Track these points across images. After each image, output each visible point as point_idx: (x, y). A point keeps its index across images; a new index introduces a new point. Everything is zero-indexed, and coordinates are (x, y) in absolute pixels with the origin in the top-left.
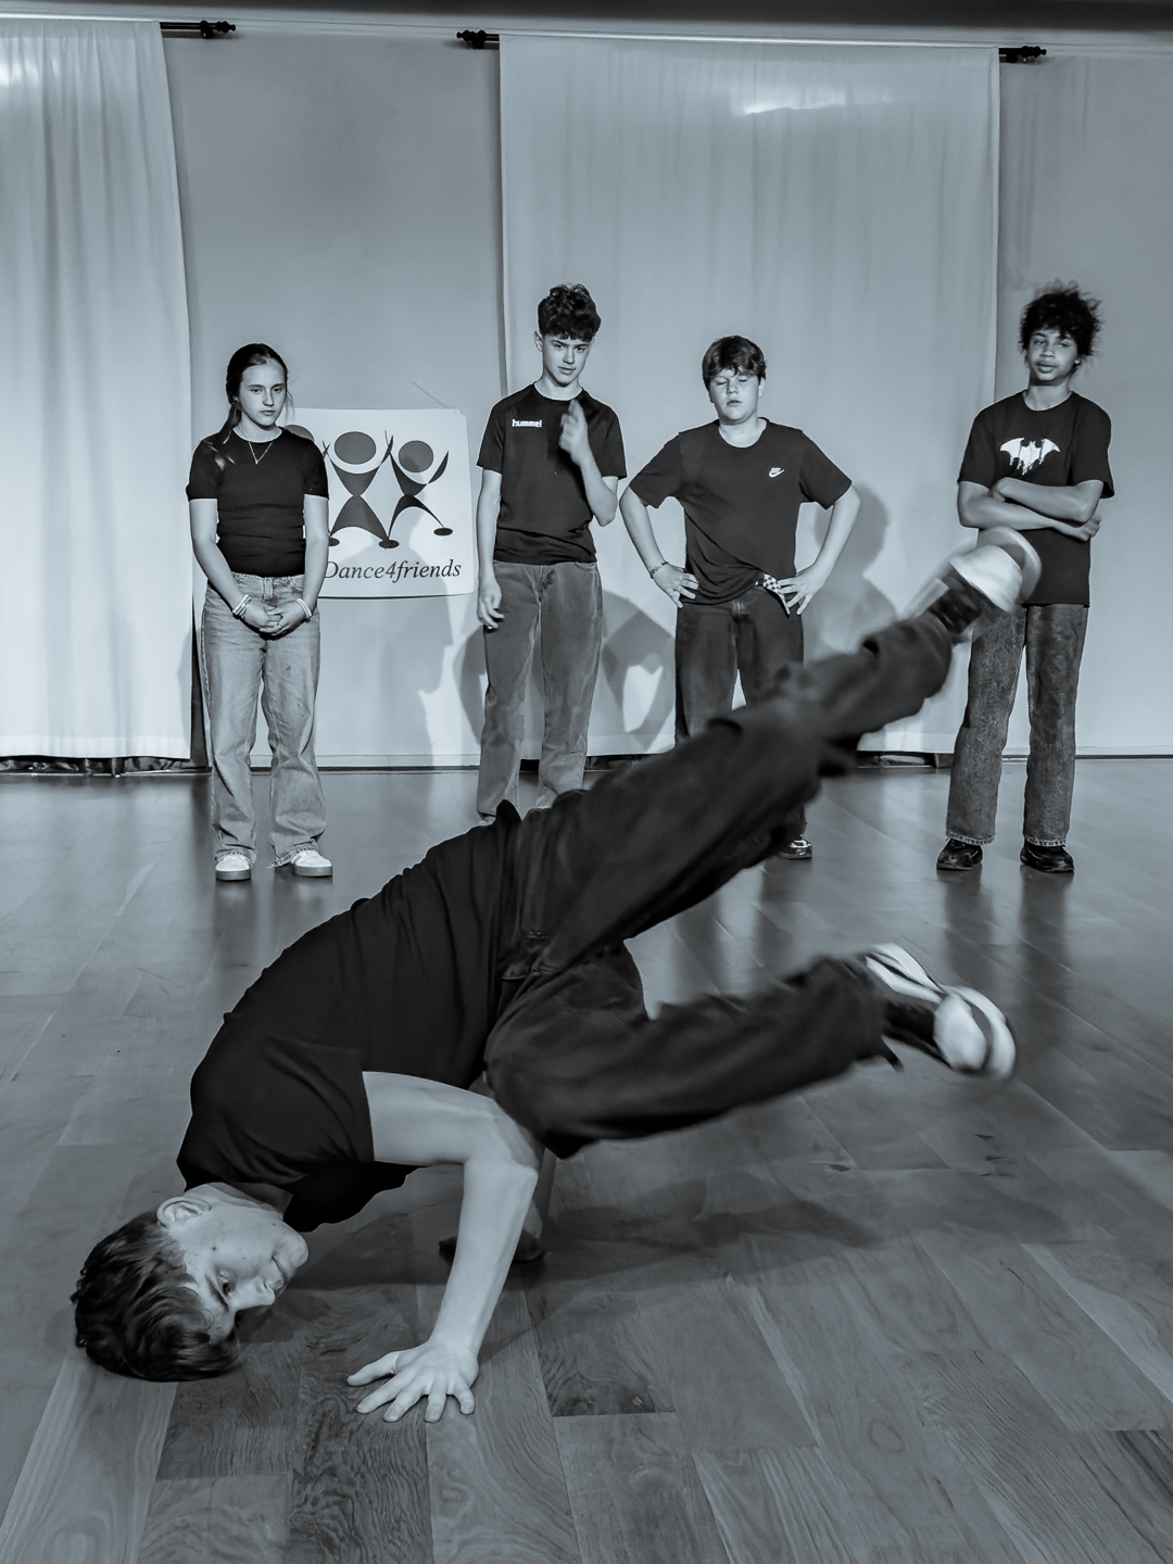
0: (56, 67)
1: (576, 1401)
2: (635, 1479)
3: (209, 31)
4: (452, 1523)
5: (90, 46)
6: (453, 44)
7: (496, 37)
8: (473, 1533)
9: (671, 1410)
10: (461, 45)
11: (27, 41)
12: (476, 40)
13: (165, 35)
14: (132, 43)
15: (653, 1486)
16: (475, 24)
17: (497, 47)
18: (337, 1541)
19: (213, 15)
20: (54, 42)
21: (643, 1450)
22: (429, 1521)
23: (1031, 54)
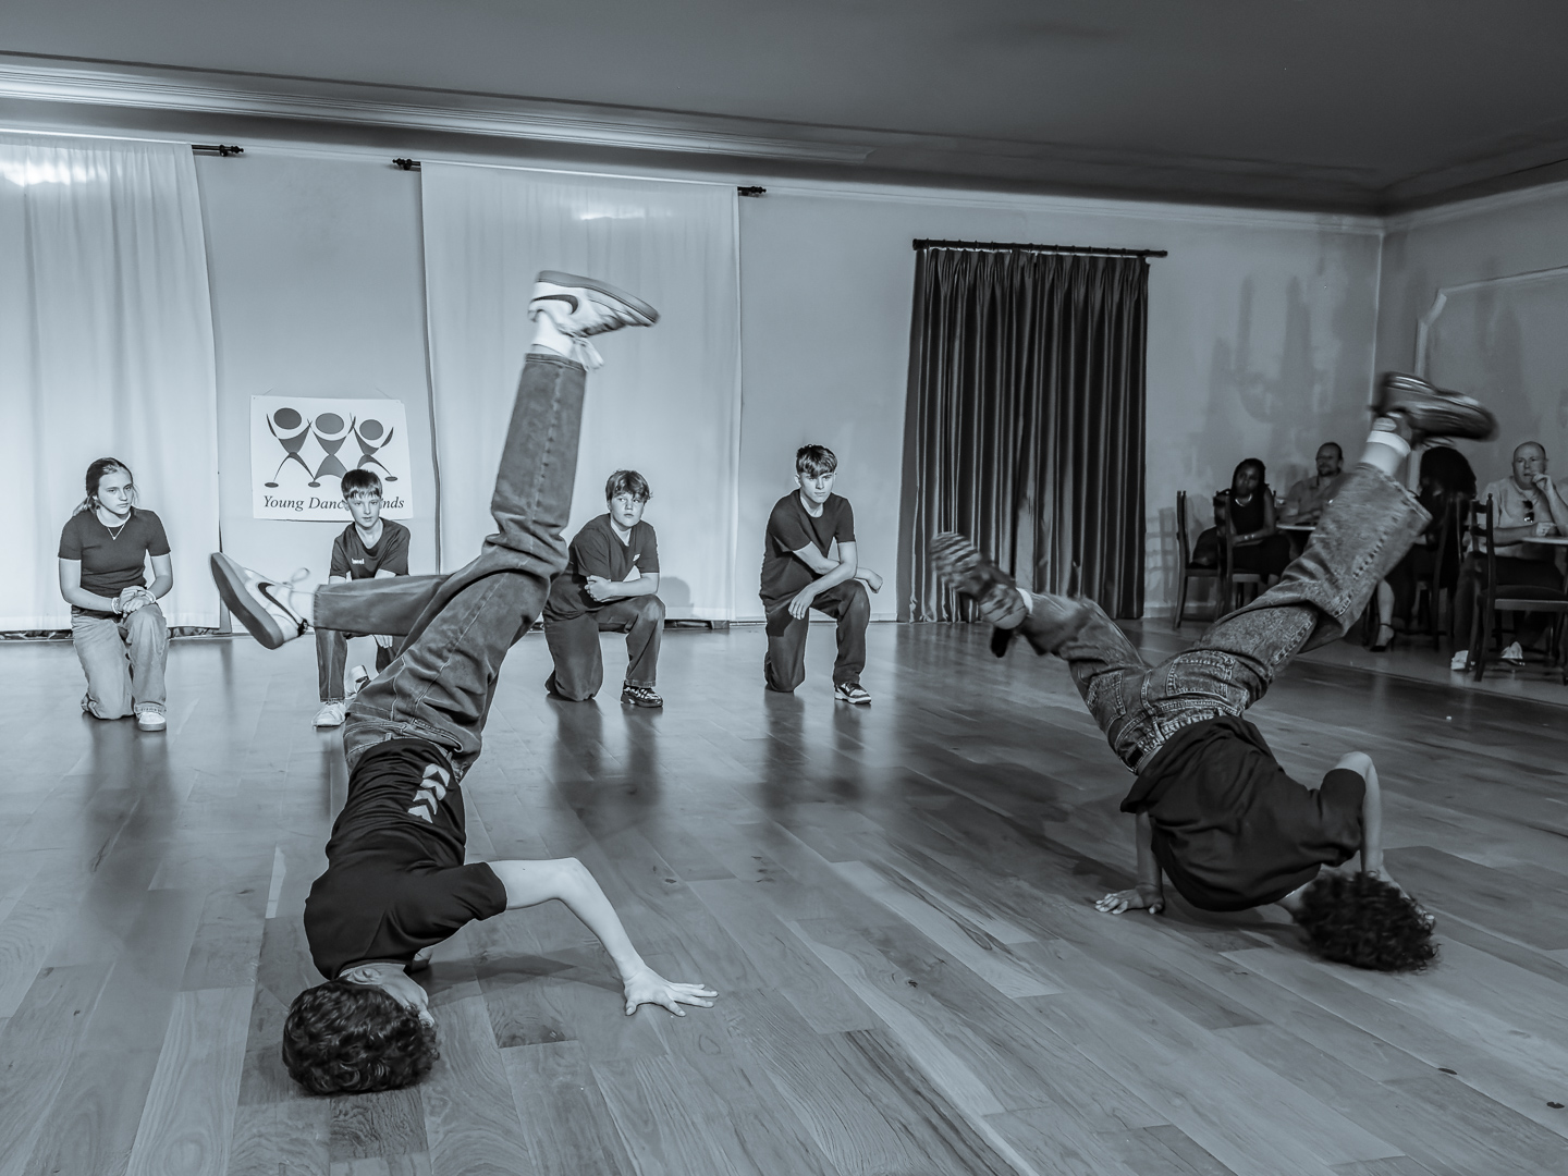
0: (121, 173)
1: (514, 1037)
2: (555, 1083)
3: (223, 151)
4: (439, 1120)
5: (143, 158)
6: (390, 167)
7: (419, 164)
8: (453, 1125)
9: (575, 1038)
10: (395, 168)
11: (99, 153)
12: (406, 165)
13: (194, 153)
14: (172, 157)
15: (566, 1087)
16: (405, 155)
17: (419, 170)
18: (363, 1137)
19: (228, 141)
20: (118, 155)
21: (559, 1065)
22: (423, 1120)
23: (758, 191)
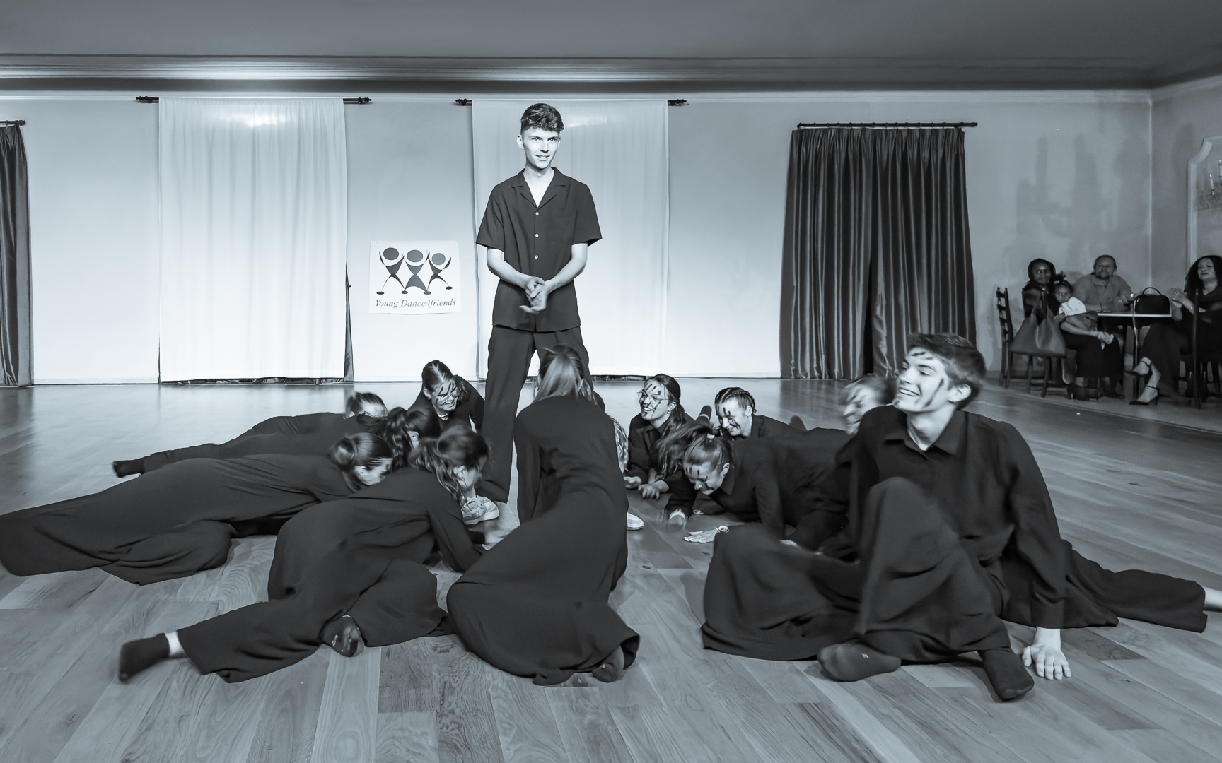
0: (303, 117)
3: (360, 101)
5: (317, 108)
6: (455, 104)
7: (471, 101)
10: (457, 104)
12: (463, 103)
13: (344, 103)
14: (332, 106)
16: (463, 96)
17: (471, 105)
19: (363, 95)
20: (302, 107)
23: (681, 102)
